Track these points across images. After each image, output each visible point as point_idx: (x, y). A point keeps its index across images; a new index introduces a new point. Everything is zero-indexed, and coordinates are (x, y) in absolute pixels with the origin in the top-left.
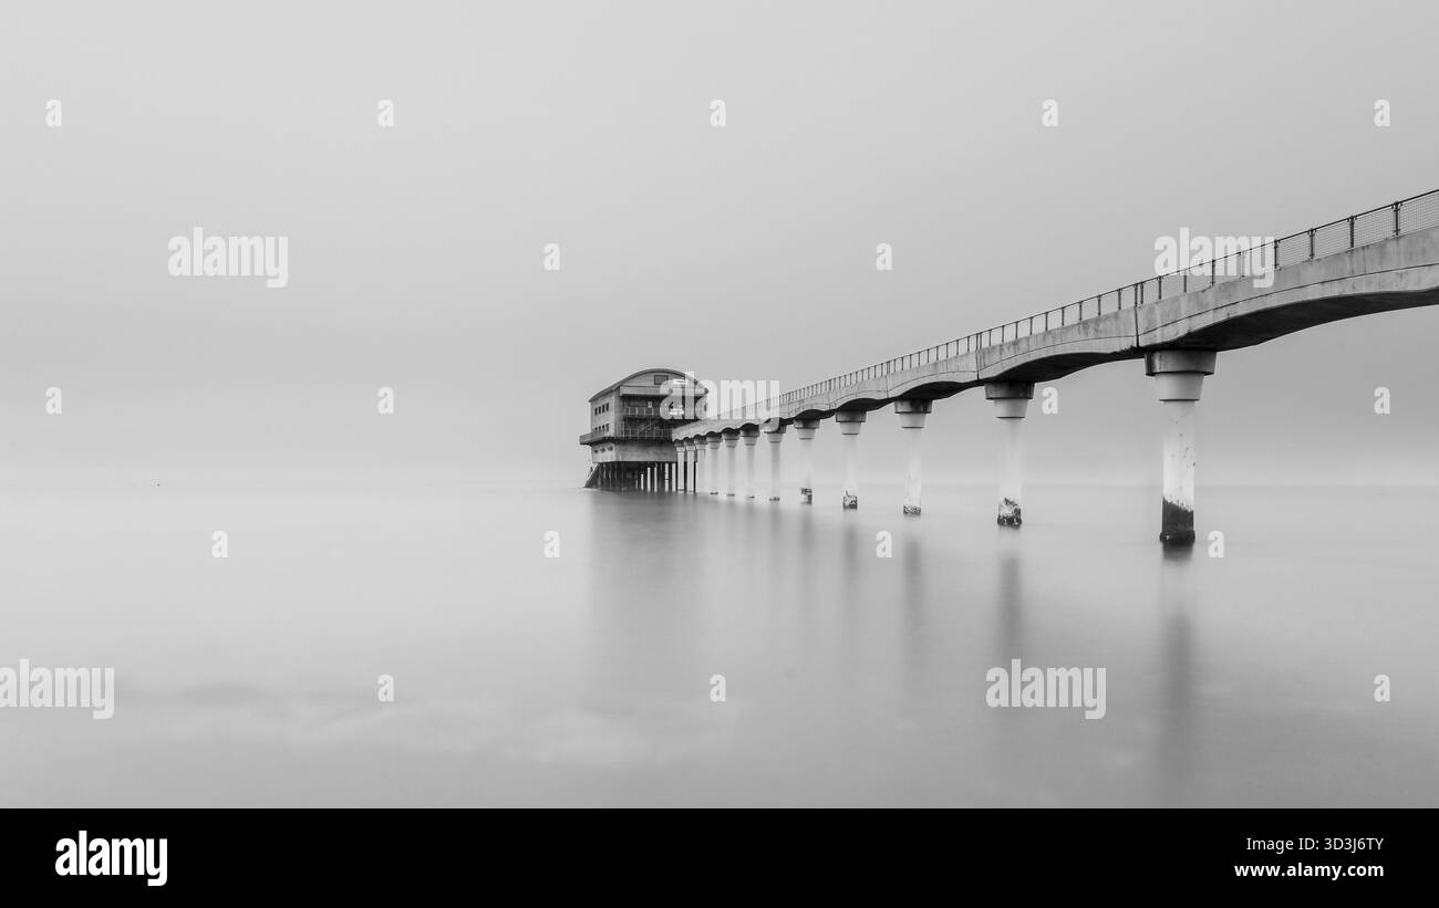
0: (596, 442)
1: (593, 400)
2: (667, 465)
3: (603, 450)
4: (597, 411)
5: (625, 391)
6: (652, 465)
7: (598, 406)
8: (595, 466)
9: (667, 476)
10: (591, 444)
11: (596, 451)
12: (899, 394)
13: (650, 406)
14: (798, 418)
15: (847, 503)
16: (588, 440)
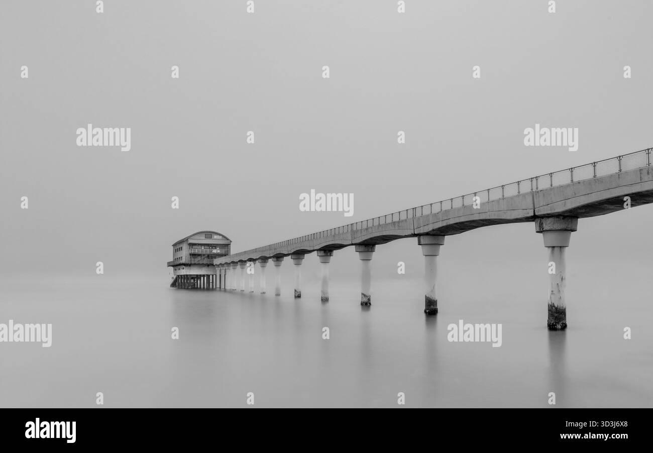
0: (176, 265)
1: (174, 245)
2: (211, 276)
3: (179, 269)
4: (176, 251)
5: (191, 241)
6: (204, 276)
7: (177, 248)
8: (175, 277)
9: (211, 281)
10: (173, 266)
11: (176, 270)
12: (319, 248)
13: (203, 249)
14: (273, 257)
15: (296, 295)
16: (172, 264)
